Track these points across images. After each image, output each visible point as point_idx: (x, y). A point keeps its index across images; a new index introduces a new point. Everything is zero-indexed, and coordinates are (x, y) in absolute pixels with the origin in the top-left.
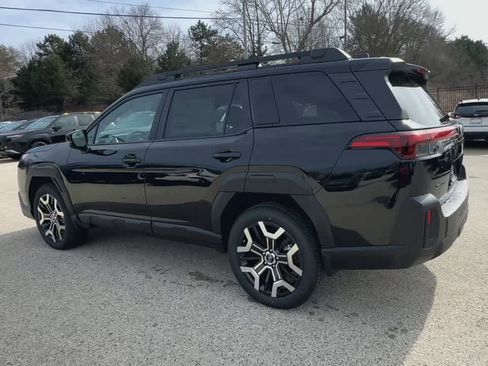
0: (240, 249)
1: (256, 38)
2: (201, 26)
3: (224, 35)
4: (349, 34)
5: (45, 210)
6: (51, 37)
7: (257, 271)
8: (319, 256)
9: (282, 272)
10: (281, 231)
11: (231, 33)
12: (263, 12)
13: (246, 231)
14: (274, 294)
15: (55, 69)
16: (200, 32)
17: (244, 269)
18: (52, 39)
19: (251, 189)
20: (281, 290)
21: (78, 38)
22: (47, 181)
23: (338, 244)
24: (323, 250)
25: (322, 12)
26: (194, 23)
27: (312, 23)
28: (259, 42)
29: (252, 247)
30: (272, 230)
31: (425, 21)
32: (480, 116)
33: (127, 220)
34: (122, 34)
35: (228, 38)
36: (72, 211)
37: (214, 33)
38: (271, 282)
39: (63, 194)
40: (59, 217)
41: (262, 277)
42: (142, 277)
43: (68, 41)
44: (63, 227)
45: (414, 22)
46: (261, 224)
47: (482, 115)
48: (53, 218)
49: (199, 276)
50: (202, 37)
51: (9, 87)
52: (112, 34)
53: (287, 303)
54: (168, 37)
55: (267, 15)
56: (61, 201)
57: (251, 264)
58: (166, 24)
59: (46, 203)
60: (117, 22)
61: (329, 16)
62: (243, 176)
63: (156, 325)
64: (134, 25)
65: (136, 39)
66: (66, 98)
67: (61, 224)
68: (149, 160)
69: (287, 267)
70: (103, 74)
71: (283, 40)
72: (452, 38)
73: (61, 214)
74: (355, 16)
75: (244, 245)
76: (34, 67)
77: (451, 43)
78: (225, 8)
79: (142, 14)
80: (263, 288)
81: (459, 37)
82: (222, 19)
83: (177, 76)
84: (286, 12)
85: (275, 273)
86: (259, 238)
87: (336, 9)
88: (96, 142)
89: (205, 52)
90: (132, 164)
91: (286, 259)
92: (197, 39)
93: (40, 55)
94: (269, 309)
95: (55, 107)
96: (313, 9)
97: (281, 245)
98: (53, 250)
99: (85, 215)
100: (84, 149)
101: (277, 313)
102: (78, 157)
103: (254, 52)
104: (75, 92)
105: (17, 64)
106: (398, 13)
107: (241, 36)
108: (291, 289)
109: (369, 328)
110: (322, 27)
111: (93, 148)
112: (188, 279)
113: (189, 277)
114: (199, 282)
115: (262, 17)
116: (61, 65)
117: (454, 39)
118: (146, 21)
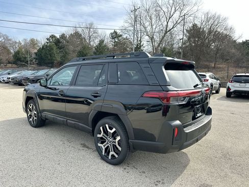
0: (99, 136)
1: (139, 39)
2: (115, 32)
3: (125, 37)
4: (184, 38)
5: (30, 111)
6: (52, 35)
7: (104, 146)
8: (128, 143)
9: (114, 148)
10: (114, 130)
11: (128, 37)
12: (144, 27)
13: (101, 128)
14: (110, 157)
15: (52, 49)
16: (115, 35)
17: (99, 145)
18: (53, 36)
19: (104, 110)
20: (113, 156)
21: (63, 36)
22: (32, 98)
23: (136, 139)
24: (130, 140)
25: (171, 27)
26: (113, 31)
27: (166, 32)
28: (140, 41)
29: (103, 135)
30: (111, 129)
31: (225, 32)
32: (245, 82)
33: (59, 118)
34: (81, 35)
35: (126, 38)
36: (40, 112)
37: (121, 36)
38: (109, 152)
39: (37, 105)
40: (35, 114)
41: (106, 149)
42: (61, 143)
43: (58, 37)
44: (36, 118)
45: (219, 32)
46: (107, 125)
47: (246, 82)
48: (33, 114)
49: (84, 146)
50: (115, 38)
51: (34, 56)
52: (77, 35)
53: (115, 162)
54: (100, 37)
55: (145, 28)
56: (36, 107)
57: (102, 143)
58: (100, 31)
59: (31, 107)
60: (79, 30)
61: (175, 29)
62: (101, 104)
63: (59, 164)
64: (86, 31)
65: (87, 37)
66: (55, 62)
67: (35, 117)
68: (68, 94)
69: (115, 146)
70: (71, 53)
71: (152, 40)
72: (240, 41)
73: (36, 113)
74: (189, 29)
75: (100, 134)
76: (44, 48)
77: (240, 43)
78: (126, 25)
79: (90, 27)
80: (106, 154)
81: (244, 40)
82: (125, 30)
83: (84, 59)
84: (154, 27)
85: (111, 148)
86: (106, 132)
87: (179, 26)
88: (51, 84)
89: (116, 44)
90: (62, 95)
91: (115, 142)
92: (113, 38)
93: (47, 43)
94: (107, 164)
95: (51, 65)
96: (167, 26)
97: (114, 135)
98: (31, 127)
99: (44, 114)
100: (45, 87)
101: (110, 166)
102: (43, 90)
103: (137, 45)
104: (59, 59)
105: (38, 46)
106: (210, 28)
107: (132, 38)
108: (117, 156)
109: (147, 179)
110: (171, 34)
111: (49, 87)
112: (79, 147)
113: (80, 145)
114: (83, 148)
115: (143, 29)
116: (55, 48)
117: (241, 42)
118: (91, 30)
